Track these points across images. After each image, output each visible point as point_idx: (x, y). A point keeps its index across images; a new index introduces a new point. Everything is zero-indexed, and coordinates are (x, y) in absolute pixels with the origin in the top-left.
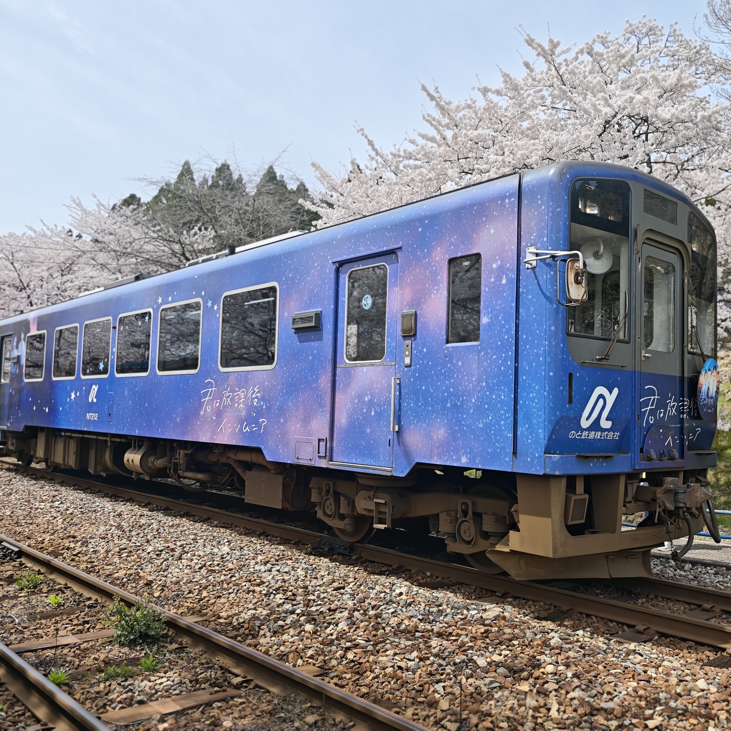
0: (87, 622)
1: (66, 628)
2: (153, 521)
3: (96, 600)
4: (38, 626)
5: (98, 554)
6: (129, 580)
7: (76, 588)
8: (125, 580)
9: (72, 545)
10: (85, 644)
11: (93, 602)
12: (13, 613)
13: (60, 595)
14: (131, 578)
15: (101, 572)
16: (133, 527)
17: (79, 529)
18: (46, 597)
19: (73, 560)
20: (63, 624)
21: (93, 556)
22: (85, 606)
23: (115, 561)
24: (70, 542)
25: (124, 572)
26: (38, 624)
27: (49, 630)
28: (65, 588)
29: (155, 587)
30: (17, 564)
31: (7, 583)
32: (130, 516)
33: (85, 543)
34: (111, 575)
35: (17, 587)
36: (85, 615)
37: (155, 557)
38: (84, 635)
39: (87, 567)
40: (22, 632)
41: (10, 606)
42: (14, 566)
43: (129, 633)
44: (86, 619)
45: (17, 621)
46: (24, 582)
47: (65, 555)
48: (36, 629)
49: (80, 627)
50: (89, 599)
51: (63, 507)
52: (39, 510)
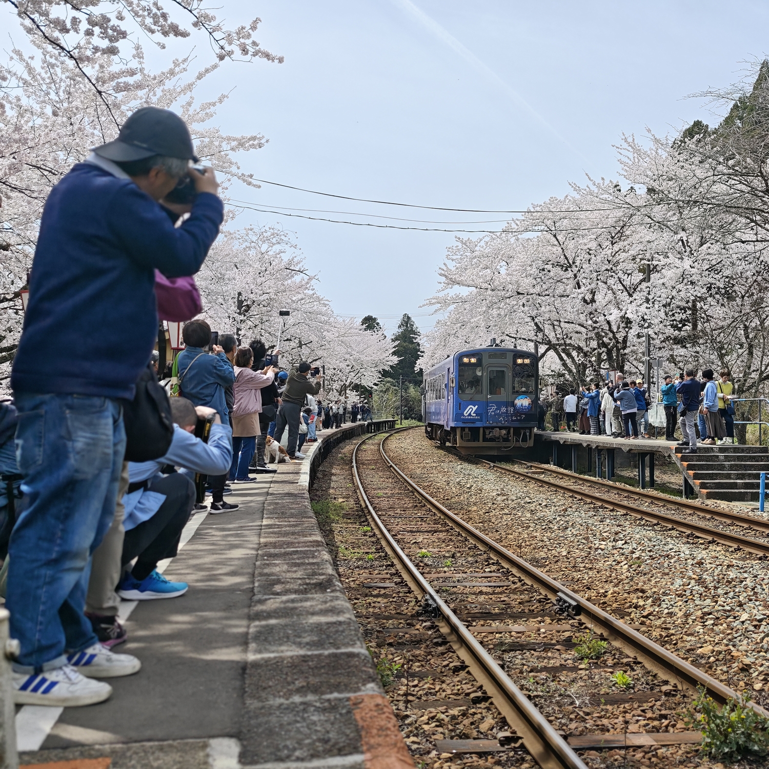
0: (665, 717)
1: (638, 721)
2: (746, 575)
3: (675, 686)
4: (603, 713)
5: (675, 618)
6: (717, 660)
7: (649, 665)
8: (712, 659)
9: (641, 603)
10: (664, 750)
11: (671, 688)
12: (572, 690)
13: (628, 673)
14: (721, 657)
15: (680, 645)
16: (718, 582)
17: (649, 580)
18: (612, 673)
19: (643, 623)
20: (634, 716)
21: (669, 620)
22: (661, 691)
23: (697, 629)
24: (638, 598)
25: (710, 647)
26: (602, 710)
27: (616, 721)
28: (634, 663)
29: (754, 675)
30: (575, 622)
31: (564, 648)
32: (714, 566)
33: (657, 601)
34: (693, 650)
35: (576, 655)
36: (661, 706)
37: (752, 628)
38: (661, 735)
39: (661, 635)
40: (584, 720)
41: (568, 680)
42: (572, 626)
43: (721, 743)
44: (663, 712)
45: (577, 703)
46: (585, 649)
47: (633, 615)
48: (600, 717)
49: (656, 723)
50: (666, 683)
51: (628, 548)
52: (600, 551)
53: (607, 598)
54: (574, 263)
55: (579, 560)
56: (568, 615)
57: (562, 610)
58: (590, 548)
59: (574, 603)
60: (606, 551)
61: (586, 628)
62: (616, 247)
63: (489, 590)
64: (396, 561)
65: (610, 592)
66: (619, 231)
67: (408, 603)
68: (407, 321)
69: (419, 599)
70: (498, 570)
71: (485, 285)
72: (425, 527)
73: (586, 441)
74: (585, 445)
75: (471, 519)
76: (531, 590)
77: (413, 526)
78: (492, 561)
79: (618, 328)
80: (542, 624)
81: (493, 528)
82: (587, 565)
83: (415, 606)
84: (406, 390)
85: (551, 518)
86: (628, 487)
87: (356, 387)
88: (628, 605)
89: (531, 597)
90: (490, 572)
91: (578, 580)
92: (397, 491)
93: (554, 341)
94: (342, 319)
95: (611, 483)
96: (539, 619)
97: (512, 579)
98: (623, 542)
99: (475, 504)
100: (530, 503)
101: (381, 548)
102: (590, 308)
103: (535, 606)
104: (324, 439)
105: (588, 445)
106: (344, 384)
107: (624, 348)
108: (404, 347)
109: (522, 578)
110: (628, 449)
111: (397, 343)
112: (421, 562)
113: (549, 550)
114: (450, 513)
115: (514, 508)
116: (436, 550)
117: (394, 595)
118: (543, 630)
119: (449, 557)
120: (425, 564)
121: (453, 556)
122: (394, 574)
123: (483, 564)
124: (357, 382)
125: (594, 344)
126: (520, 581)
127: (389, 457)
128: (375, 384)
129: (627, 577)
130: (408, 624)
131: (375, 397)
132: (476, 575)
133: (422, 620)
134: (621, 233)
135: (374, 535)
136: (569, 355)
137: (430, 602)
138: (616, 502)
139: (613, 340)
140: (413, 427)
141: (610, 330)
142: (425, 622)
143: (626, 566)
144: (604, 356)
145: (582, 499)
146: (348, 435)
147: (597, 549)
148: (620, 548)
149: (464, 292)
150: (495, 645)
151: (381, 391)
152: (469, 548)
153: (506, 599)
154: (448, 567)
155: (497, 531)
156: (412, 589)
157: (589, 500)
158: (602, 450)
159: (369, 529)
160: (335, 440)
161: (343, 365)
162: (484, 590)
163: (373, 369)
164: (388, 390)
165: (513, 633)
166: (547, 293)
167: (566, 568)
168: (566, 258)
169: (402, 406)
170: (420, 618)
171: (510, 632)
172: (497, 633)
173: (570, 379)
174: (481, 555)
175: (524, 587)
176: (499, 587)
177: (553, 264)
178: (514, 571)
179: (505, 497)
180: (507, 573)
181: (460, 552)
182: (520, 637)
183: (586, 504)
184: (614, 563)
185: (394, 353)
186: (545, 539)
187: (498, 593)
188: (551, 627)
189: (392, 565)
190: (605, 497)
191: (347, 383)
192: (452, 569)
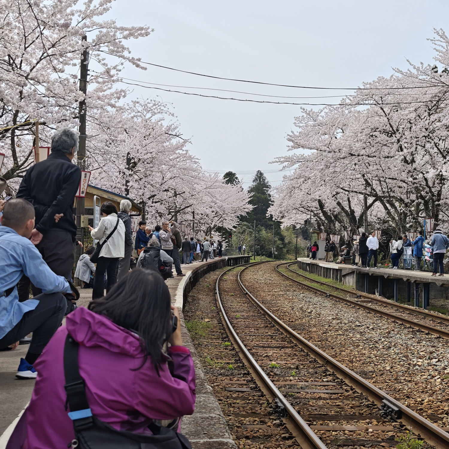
30: (397, 424)
31: (388, 445)
42: (395, 427)
46: (405, 446)
51: (441, 365)
53: (423, 406)
54: (398, 130)
55: (401, 373)
56: (391, 419)
57: (386, 414)
58: (409, 364)
59: (396, 409)
60: (422, 367)
61: (406, 429)
62: (433, 118)
63: (326, 396)
64: (251, 371)
65: (426, 401)
66: (435, 105)
67: (261, 404)
68: (260, 176)
69: (270, 401)
70: (334, 380)
71: (323, 148)
72: (274, 343)
73: (406, 276)
74: (405, 279)
75: (312, 338)
76: (360, 397)
77: (264, 342)
78: (329, 373)
79: (434, 184)
80: (370, 425)
81: (330, 346)
82: (407, 378)
83: (266, 407)
84: (259, 232)
85: (376, 339)
86: (441, 315)
87: (219, 229)
88: (441, 411)
89: (362, 403)
90: (328, 381)
91: (399, 390)
92: (251, 314)
93: (380, 194)
94: (208, 174)
95: (426, 311)
96: (368, 421)
97: (345, 388)
98: (437, 360)
99: (314, 326)
100: (359, 326)
101: (239, 360)
102: (410, 167)
103: (364, 410)
104: (194, 270)
105: (408, 280)
106: (210, 227)
107: (439, 200)
108: (258, 198)
109: (354, 387)
110: (441, 283)
111: (252, 194)
112: (272, 372)
113: (375, 365)
114: (294, 332)
115: (347, 330)
116: (283, 362)
117: (250, 398)
118: (370, 430)
119: (294, 368)
120: (275, 374)
121: (297, 368)
122: (250, 381)
123: (321, 375)
124: (220, 225)
125: (413, 197)
126: (352, 389)
127: (245, 286)
128: (234, 227)
129: (440, 389)
130: (261, 422)
131: (234, 238)
132: (316, 383)
133: (273, 419)
134: (437, 106)
135: (234, 349)
136: (393, 206)
137: (280, 404)
138: (431, 327)
139: (430, 194)
140: (264, 262)
141: (427, 185)
142: (275, 420)
143: (439, 380)
144: (422, 207)
145: (402, 324)
146: (212, 267)
147: (415, 365)
148: (434, 365)
149: (307, 153)
150: (331, 441)
151: (239, 232)
152: (310, 362)
153: (340, 404)
154: (293, 376)
155: (332, 348)
156: (265, 393)
157: (408, 325)
158: (419, 284)
159: (229, 344)
160: (202, 271)
161: (209, 211)
162: (323, 396)
163: (233, 215)
164: (244, 231)
165: (346, 432)
166: (374, 154)
167: (390, 380)
168: (391, 126)
169: (255, 245)
170: (271, 417)
171: (344, 431)
172: (333, 431)
173: (394, 225)
174: (319, 367)
175: (355, 395)
176: (335, 394)
177: (380, 131)
178: (347, 381)
179: (339, 321)
180: (341, 383)
181: (302, 364)
182: (352, 435)
183: (405, 328)
184: (429, 377)
185: (250, 202)
186: (372, 356)
187: (334, 399)
188: (377, 428)
189: (248, 374)
190: (422, 322)
191: (212, 226)
192: (297, 378)
